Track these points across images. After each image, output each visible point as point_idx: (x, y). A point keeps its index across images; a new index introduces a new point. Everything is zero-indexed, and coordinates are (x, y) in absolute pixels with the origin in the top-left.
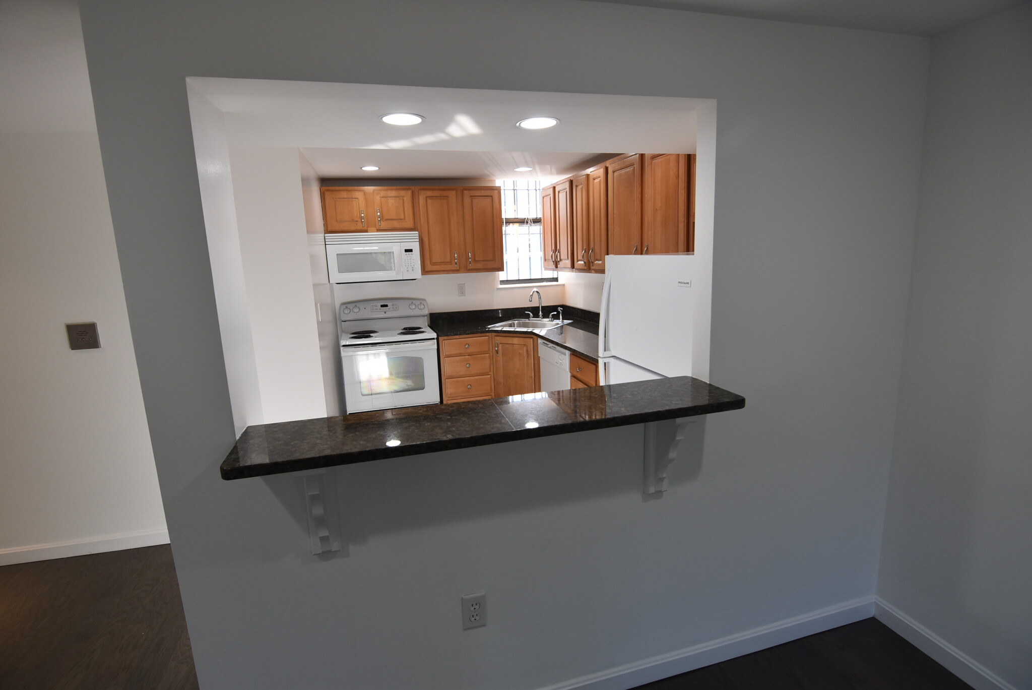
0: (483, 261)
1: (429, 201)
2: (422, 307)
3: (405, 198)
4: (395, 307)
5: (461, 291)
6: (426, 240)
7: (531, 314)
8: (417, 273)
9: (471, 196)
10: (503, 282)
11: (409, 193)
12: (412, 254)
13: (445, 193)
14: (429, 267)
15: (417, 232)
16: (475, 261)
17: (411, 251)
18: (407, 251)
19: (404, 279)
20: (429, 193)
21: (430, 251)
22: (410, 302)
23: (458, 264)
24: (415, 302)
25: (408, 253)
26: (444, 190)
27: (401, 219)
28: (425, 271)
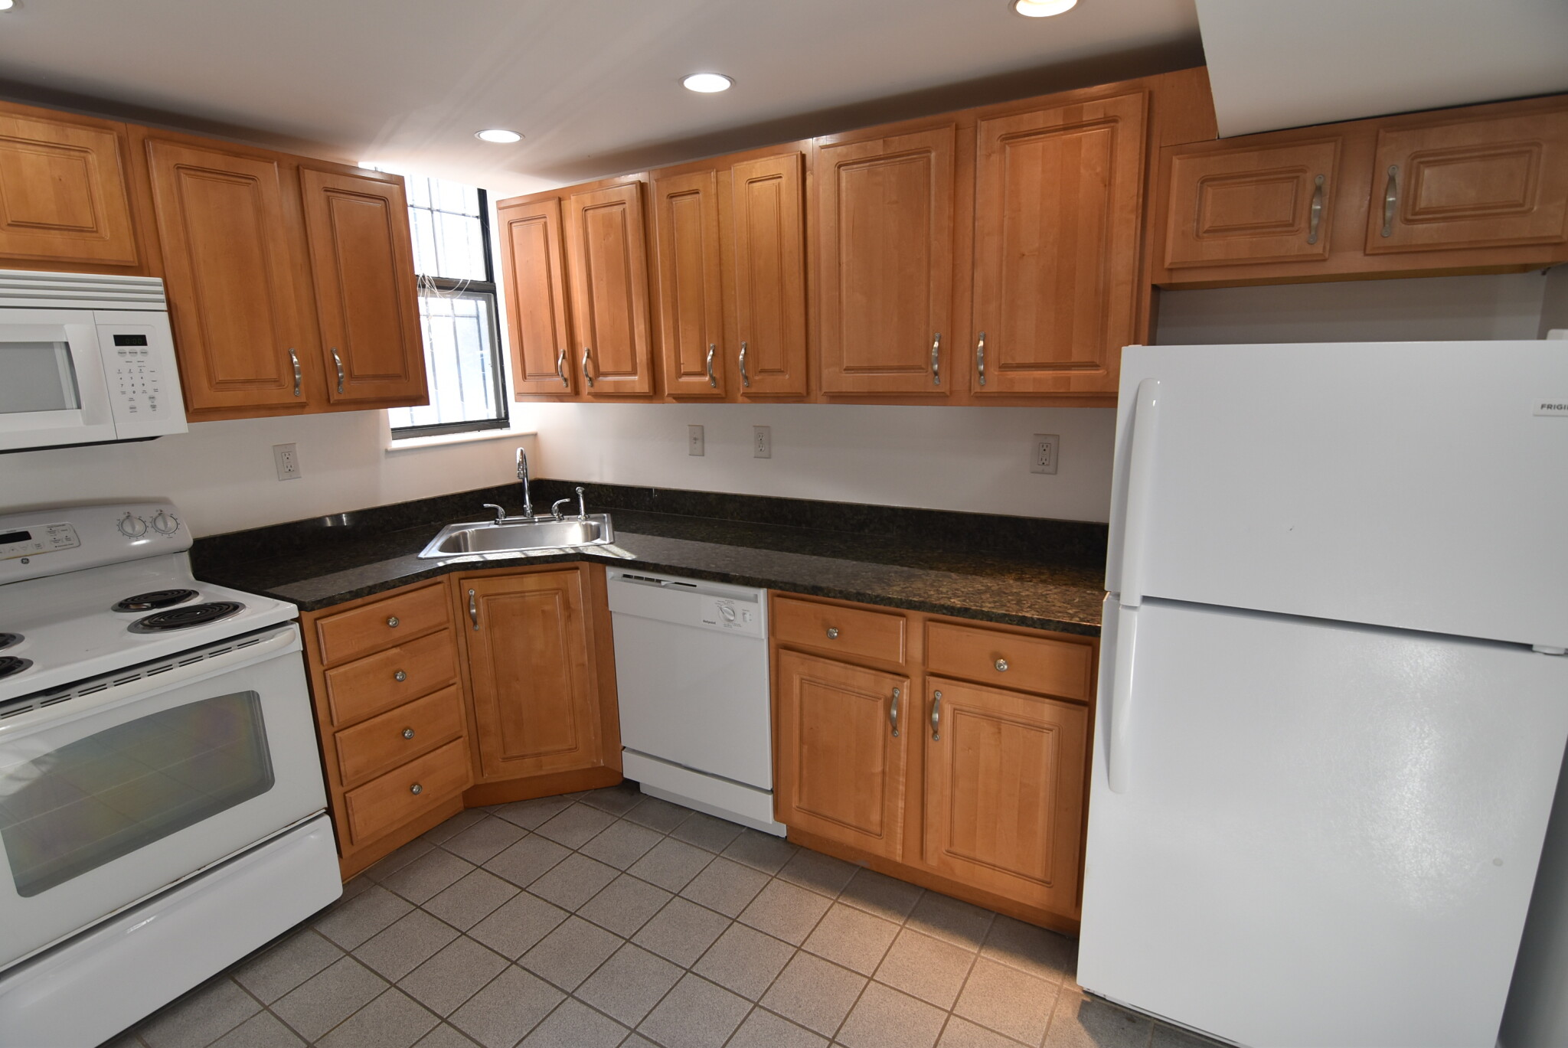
0: (375, 377)
1: (187, 181)
2: (171, 523)
3: (92, 158)
4: (61, 535)
5: (286, 463)
6: (187, 307)
7: (501, 509)
8: (171, 418)
9: (327, 190)
10: (400, 433)
11: (109, 141)
12: (144, 353)
13: (245, 166)
14: (207, 397)
15: (159, 280)
16: (351, 376)
17: (140, 340)
18: (121, 340)
19: (120, 438)
20: (189, 157)
21: (204, 345)
22: (120, 513)
23: (302, 386)
24: (136, 511)
25: (127, 348)
26: (238, 155)
27: (81, 230)
28: (194, 412)
